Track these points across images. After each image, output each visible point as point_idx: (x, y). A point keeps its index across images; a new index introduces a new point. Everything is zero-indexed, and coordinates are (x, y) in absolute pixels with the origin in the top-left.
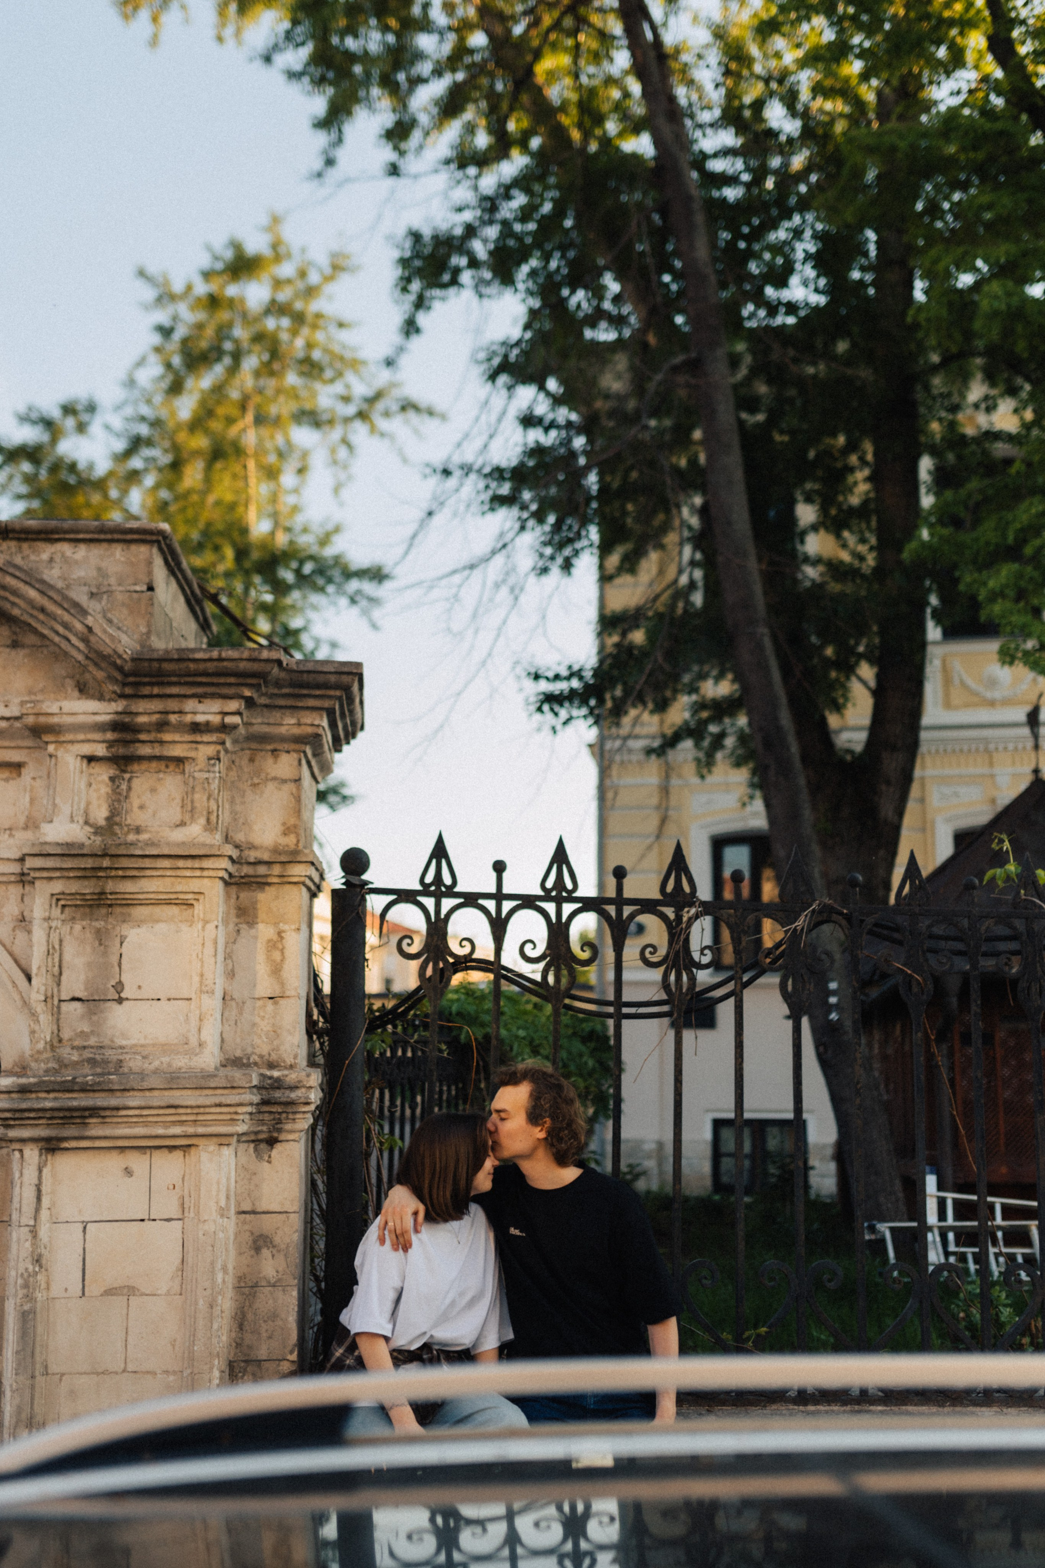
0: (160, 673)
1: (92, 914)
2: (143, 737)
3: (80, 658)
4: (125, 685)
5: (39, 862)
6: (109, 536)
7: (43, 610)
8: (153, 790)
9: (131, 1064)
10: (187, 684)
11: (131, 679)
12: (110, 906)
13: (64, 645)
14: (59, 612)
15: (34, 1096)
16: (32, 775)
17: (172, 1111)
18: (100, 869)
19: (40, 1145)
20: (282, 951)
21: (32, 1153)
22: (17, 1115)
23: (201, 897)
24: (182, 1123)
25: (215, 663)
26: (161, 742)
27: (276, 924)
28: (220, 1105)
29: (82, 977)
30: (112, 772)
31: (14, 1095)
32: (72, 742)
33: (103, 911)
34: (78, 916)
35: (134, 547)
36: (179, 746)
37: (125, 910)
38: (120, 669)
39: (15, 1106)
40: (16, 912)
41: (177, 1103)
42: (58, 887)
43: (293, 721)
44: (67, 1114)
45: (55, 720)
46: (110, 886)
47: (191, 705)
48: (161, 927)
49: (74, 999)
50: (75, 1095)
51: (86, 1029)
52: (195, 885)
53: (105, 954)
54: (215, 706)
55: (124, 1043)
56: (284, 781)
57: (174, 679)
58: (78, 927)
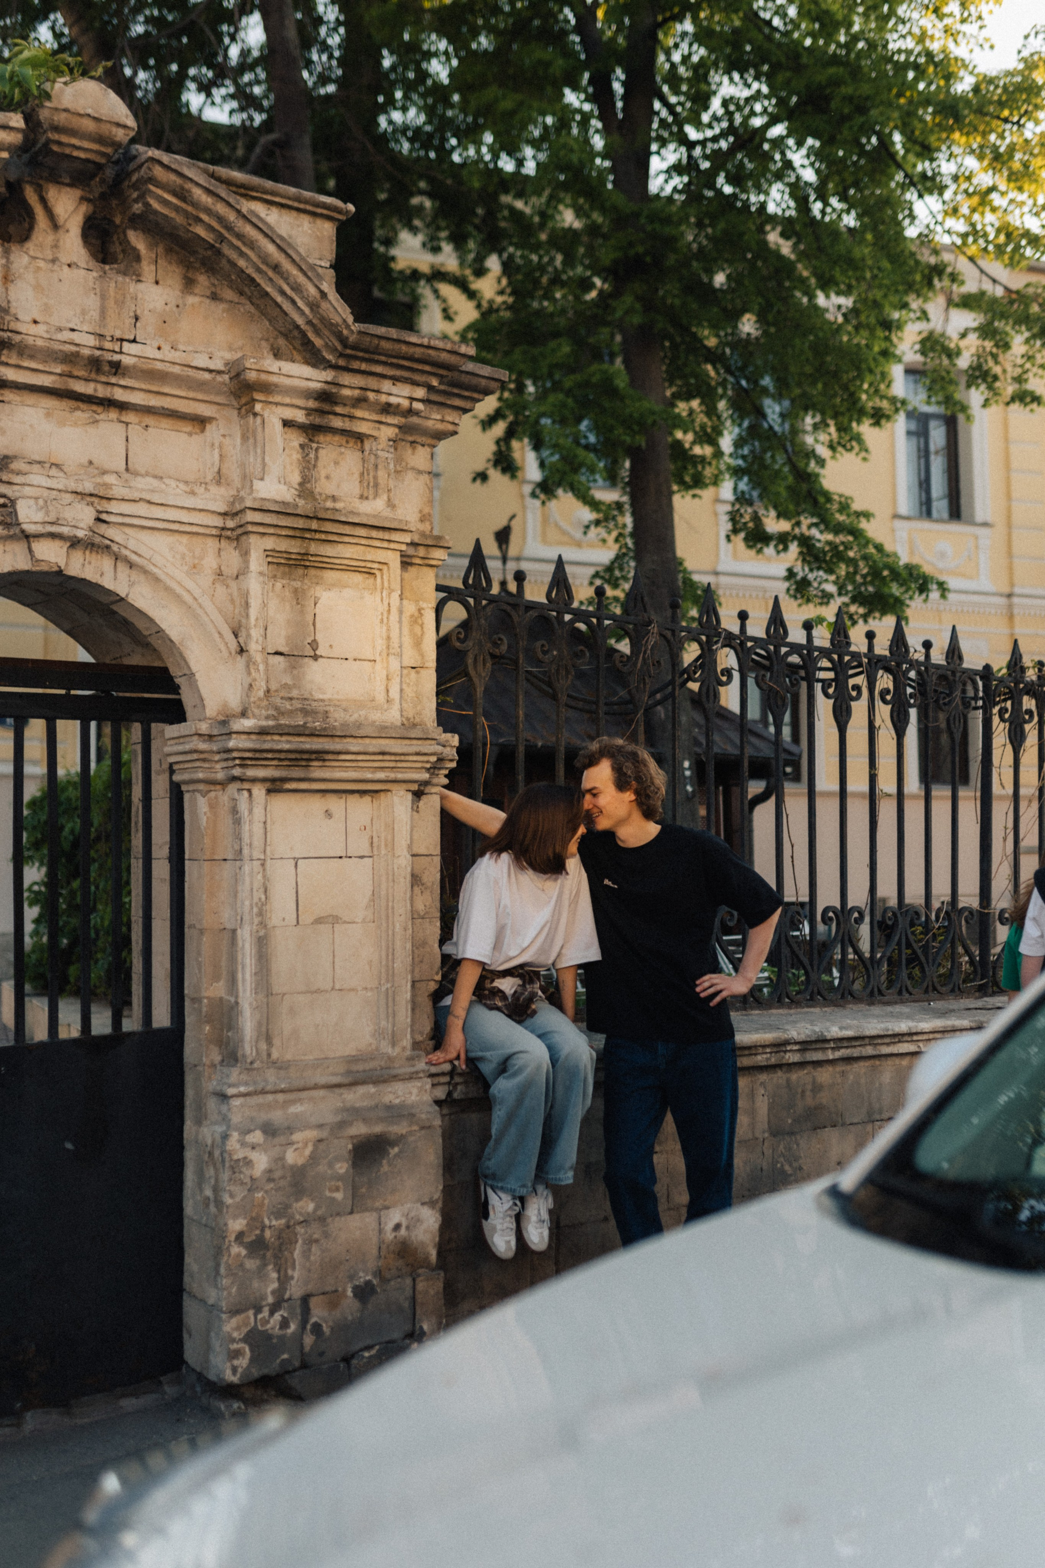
0: (377, 351)
1: (290, 574)
2: (339, 409)
3: (300, 321)
4: (341, 355)
5: (258, 517)
6: (302, 206)
7: (276, 268)
8: (336, 463)
9: (337, 715)
10: (392, 365)
11: (349, 351)
12: (306, 567)
13: (287, 306)
14: (295, 272)
15: (269, 738)
16: (222, 431)
17: (380, 757)
18: (309, 530)
19: (268, 785)
20: (422, 626)
21: (259, 791)
22: (258, 755)
23: (385, 568)
24: (382, 768)
25: (422, 350)
26: (351, 417)
27: (417, 601)
28: (417, 754)
29: (283, 633)
30: (302, 439)
31: (253, 737)
32: (277, 404)
33: (300, 571)
34: (279, 574)
35: (319, 222)
36: (364, 423)
37: (319, 572)
38: (343, 341)
39: (257, 746)
40: (215, 566)
41: (387, 750)
42: (270, 543)
43: (439, 417)
44: (298, 756)
45: (274, 379)
46: (313, 548)
47: (386, 386)
48: (348, 593)
49: (277, 653)
50: (302, 739)
51: (290, 682)
52: (381, 555)
53: (302, 612)
54: (405, 390)
55: (321, 697)
56: (420, 472)
57: (383, 358)
58: (279, 585)
